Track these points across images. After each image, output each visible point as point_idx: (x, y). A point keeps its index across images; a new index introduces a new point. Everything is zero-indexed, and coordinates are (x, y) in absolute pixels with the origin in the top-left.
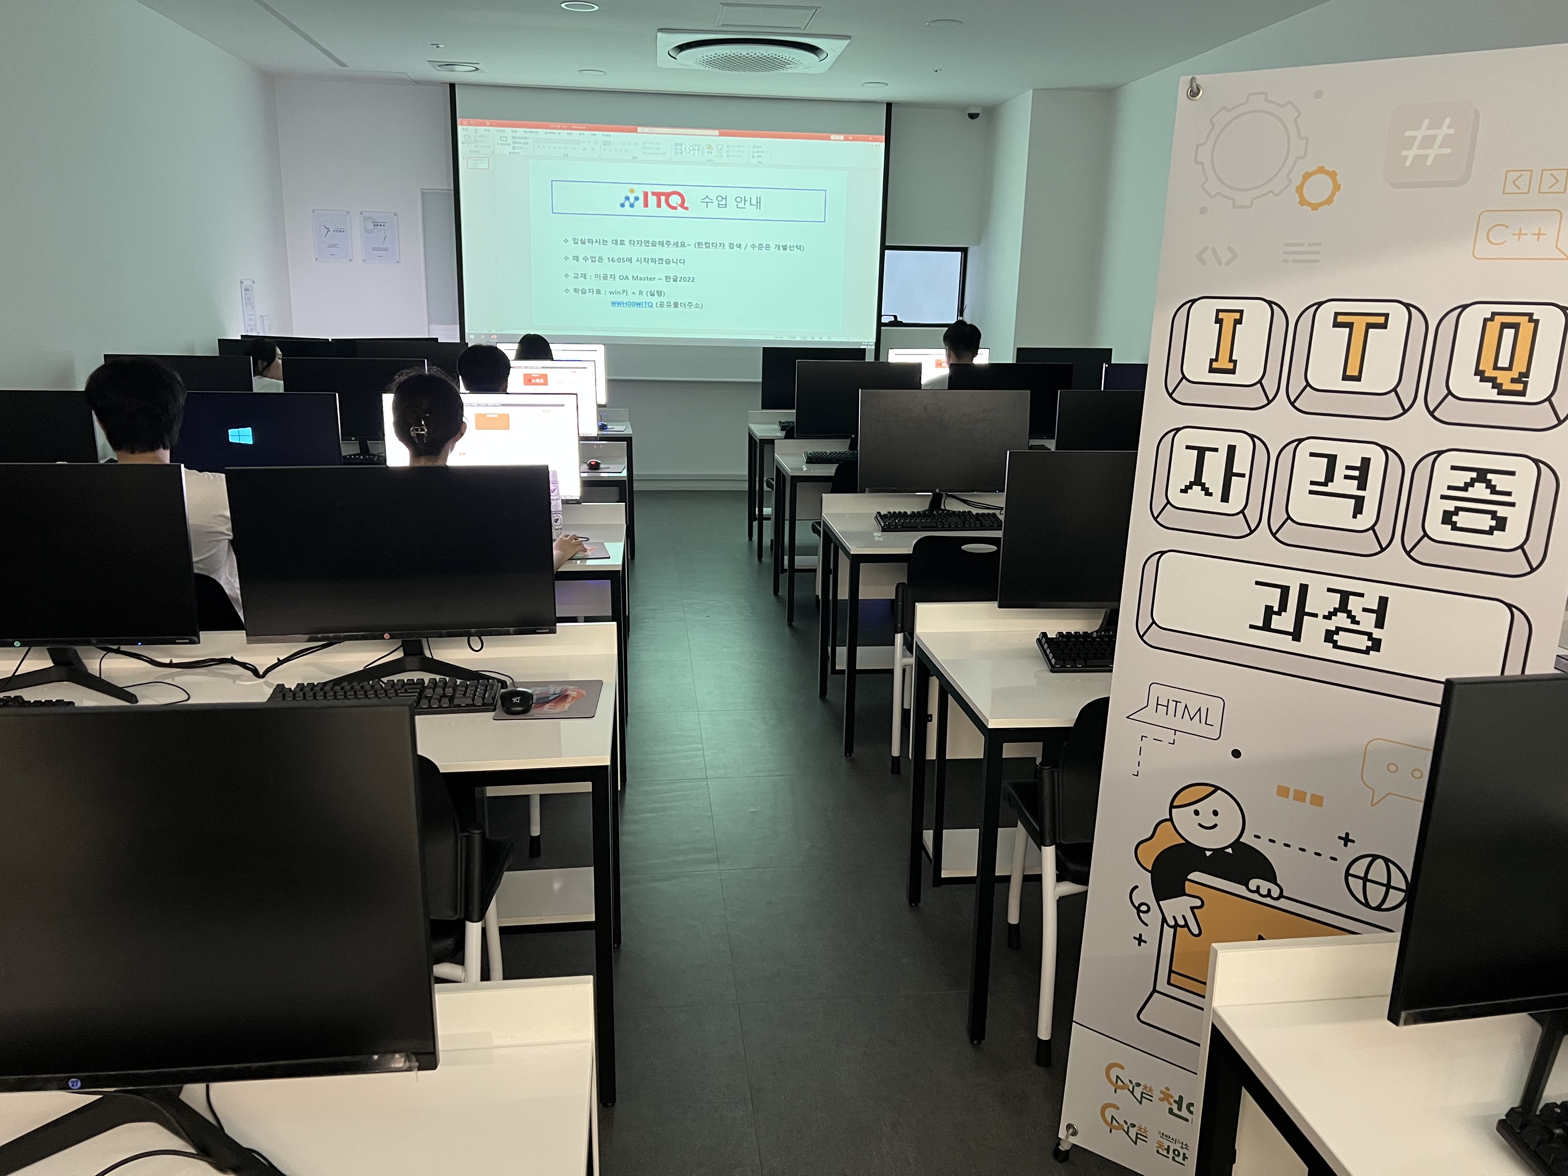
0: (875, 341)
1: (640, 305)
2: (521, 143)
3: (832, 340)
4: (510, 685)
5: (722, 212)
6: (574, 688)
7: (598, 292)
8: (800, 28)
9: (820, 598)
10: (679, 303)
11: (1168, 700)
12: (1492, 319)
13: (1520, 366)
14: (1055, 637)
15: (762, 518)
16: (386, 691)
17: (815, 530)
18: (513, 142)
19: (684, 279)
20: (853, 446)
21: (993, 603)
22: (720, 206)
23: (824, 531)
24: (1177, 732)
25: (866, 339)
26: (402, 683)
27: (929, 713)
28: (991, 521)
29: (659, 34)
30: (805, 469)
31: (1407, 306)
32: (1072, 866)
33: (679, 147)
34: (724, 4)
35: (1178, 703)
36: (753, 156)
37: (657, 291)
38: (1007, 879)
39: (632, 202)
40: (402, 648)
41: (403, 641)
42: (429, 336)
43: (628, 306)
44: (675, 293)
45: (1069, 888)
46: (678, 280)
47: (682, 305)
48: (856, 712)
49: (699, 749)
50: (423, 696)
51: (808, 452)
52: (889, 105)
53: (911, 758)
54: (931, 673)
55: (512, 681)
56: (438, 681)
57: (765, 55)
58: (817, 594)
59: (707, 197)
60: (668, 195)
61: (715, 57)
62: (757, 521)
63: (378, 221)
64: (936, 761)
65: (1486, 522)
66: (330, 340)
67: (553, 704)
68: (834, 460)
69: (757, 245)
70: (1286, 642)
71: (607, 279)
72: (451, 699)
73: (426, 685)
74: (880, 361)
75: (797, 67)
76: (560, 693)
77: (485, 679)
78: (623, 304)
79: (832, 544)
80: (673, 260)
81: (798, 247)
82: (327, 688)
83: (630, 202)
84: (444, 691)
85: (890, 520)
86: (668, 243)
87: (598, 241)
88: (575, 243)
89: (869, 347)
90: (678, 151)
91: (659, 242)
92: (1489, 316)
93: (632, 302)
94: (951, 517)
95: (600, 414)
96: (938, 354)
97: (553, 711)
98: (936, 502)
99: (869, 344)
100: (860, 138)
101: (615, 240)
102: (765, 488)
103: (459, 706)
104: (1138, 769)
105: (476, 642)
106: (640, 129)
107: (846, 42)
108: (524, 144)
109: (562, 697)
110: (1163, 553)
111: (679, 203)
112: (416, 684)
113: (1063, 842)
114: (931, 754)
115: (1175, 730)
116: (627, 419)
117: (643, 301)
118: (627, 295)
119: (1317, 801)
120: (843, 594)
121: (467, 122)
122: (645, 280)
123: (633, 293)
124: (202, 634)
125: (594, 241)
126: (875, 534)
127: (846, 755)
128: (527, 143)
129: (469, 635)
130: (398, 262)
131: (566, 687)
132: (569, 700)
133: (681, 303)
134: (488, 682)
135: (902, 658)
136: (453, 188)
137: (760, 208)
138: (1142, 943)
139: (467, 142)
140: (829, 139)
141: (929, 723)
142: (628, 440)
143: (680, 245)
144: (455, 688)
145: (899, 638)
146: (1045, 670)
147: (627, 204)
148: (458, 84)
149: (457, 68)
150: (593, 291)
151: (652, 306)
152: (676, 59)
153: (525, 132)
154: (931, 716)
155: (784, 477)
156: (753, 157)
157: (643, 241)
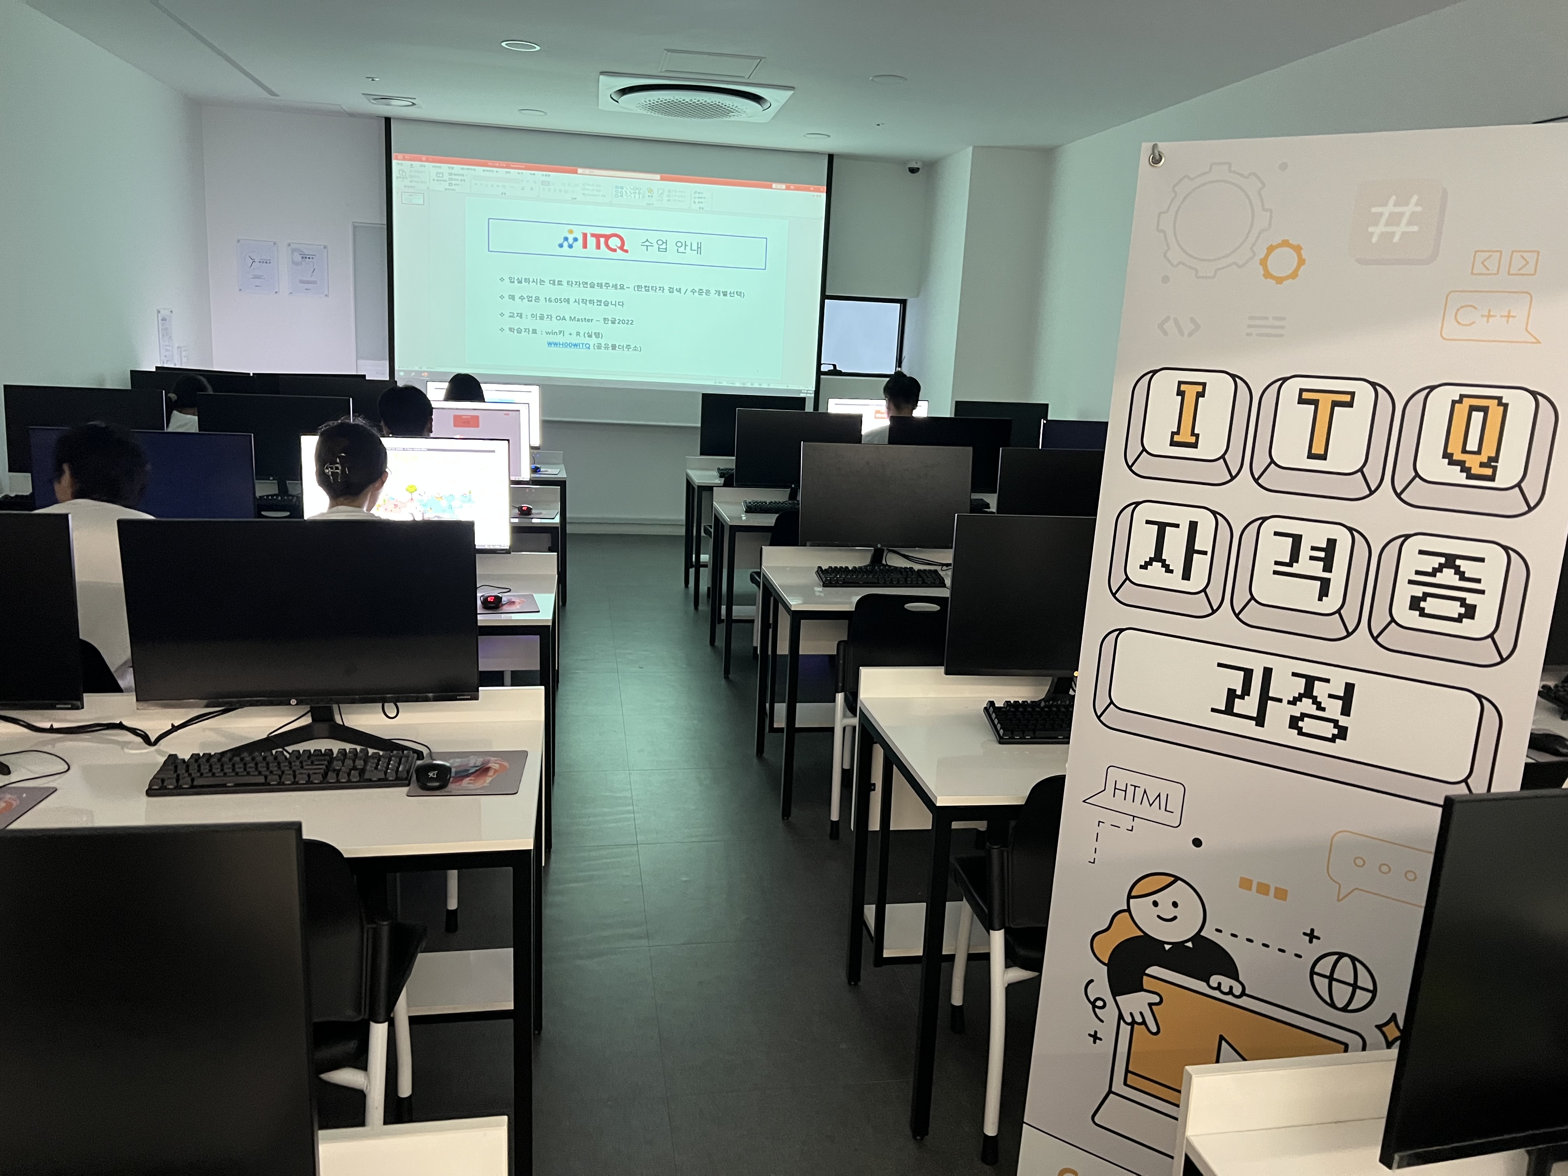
0: (814, 389)
1: (577, 346)
2: (458, 180)
3: (772, 386)
4: (427, 755)
5: (662, 256)
6: (496, 760)
7: (534, 331)
8: (744, 77)
9: (758, 653)
10: (617, 346)
11: (1127, 784)
12: (1460, 401)
13: (1489, 450)
14: (1003, 706)
15: (699, 565)
16: (290, 763)
17: (753, 580)
18: (449, 178)
19: (623, 322)
20: (793, 496)
21: (937, 668)
22: (660, 250)
23: (764, 583)
24: (1135, 818)
25: (806, 387)
26: (308, 754)
27: (873, 782)
28: (933, 577)
29: (601, 77)
30: (744, 518)
31: (1374, 385)
32: (1022, 952)
33: (620, 190)
34: (669, 50)
35: (1136, 788)
36: (694, 201)
37: (595, 333)
38: (951, 958)
39: (571, 243)
40: (310, 714)
41: (311, 707)
42: (357, 372)
43: (564, 346)
44: (612, 334)
45: (1018, 974)
46: (617, 322)
47: (620, 347)
48: (794, 772)
49: (629, 812)
50: (331, 769)
51: (748, 501)
52: (831, 157)
53: (852, 830)
54: (875, 740)
55: (429, 751)
56: (348, 751)
57: (708, 102)
58: (755, 645)
59: (647, 240)
60: (607, 237)
61: (657, 102)
62: (694, 568)
63: (307, 254)
64: (880, 833)
65: (1455, 609)
66: (251, 375)
67: (473, 778)
68: (773, 510)
69: (697, 290)
70: (1249, 728)
71: (543, 319)
72: (362, 772)
73: (335, 755)
74: (819, 411)
75: (741, 115)
76: (481, 765)
77: (399, 750)
78: (560, 344)
79: (772, 599)
80: (611, 302)
81: (739, 293)
82: (224, 759)
83: (568, 243)
84: (354, 763)
85: (831, 575)
86: (607, 285)
87: (535, 281)
88: (511, 282)
89: (808, 395)
90: (619, 194)
91: (598, 283)
92: (1457, 398)
93: (568, 343)
94: (892, 573)
95: (534, 456)
96: (877, 405)
97: (471, 786)
98: (877, 557)
99: (808, 392)
100: (802, 188)
101: (553, 280)
102: (703, 534)
103: (370, 780)
104: (1095, 856)
105: (391, 709)
106: (580, 171)
107: (790, 93)
108: (461, 180)
109: (483, 770)
110: (1121, 630)
111: (619, 245)
112: (324, 755)
113: (1012, 926)
114: (875, 825)
115: (1134, 817)
116: (562, 462)
117: (580, 342)
118: (564, 335)
119: (1281, 894)
120: (783, 648)
121: (402, 156)
122: (581, 319)
123: (570, 334)
124: (86, 696)
125: (531, 280)
126: (817, 589)
127: (783, 819)
128: (464, 180)
129: (383, 701)
130: (326, 295)
131: (488, 758)
132: (491, 773)
133: (619, 346)
134: (403, 752)
135: (843, 718)
136: (386, 223)
137: (700, 254)
138: (1097, 1041)
139: (402, 176)
140: (771, 187)
141: (872, 793)
142: (562, 484)
143: (619, 287)
144: (366, 758)
145: (840, 697)
146: (991, 741)
147: (566, 244)
148: (394, 118)
149: (394, 102)
150: (529, 331)
151: (589, 348)
152: (618, 102)
153: (462, 169)
154: (874, 785)
155: (723, 526)
156: (695, 203)
157: (581, 283)
